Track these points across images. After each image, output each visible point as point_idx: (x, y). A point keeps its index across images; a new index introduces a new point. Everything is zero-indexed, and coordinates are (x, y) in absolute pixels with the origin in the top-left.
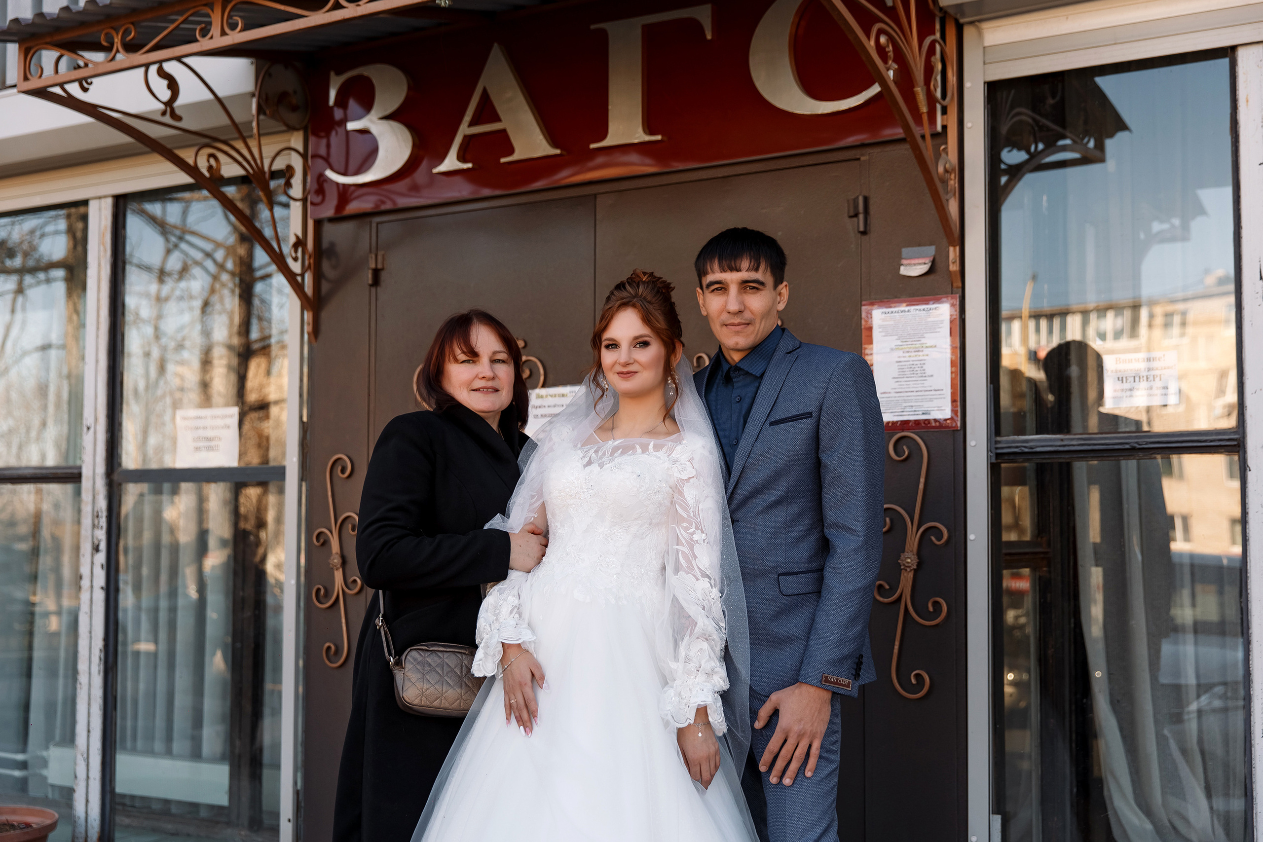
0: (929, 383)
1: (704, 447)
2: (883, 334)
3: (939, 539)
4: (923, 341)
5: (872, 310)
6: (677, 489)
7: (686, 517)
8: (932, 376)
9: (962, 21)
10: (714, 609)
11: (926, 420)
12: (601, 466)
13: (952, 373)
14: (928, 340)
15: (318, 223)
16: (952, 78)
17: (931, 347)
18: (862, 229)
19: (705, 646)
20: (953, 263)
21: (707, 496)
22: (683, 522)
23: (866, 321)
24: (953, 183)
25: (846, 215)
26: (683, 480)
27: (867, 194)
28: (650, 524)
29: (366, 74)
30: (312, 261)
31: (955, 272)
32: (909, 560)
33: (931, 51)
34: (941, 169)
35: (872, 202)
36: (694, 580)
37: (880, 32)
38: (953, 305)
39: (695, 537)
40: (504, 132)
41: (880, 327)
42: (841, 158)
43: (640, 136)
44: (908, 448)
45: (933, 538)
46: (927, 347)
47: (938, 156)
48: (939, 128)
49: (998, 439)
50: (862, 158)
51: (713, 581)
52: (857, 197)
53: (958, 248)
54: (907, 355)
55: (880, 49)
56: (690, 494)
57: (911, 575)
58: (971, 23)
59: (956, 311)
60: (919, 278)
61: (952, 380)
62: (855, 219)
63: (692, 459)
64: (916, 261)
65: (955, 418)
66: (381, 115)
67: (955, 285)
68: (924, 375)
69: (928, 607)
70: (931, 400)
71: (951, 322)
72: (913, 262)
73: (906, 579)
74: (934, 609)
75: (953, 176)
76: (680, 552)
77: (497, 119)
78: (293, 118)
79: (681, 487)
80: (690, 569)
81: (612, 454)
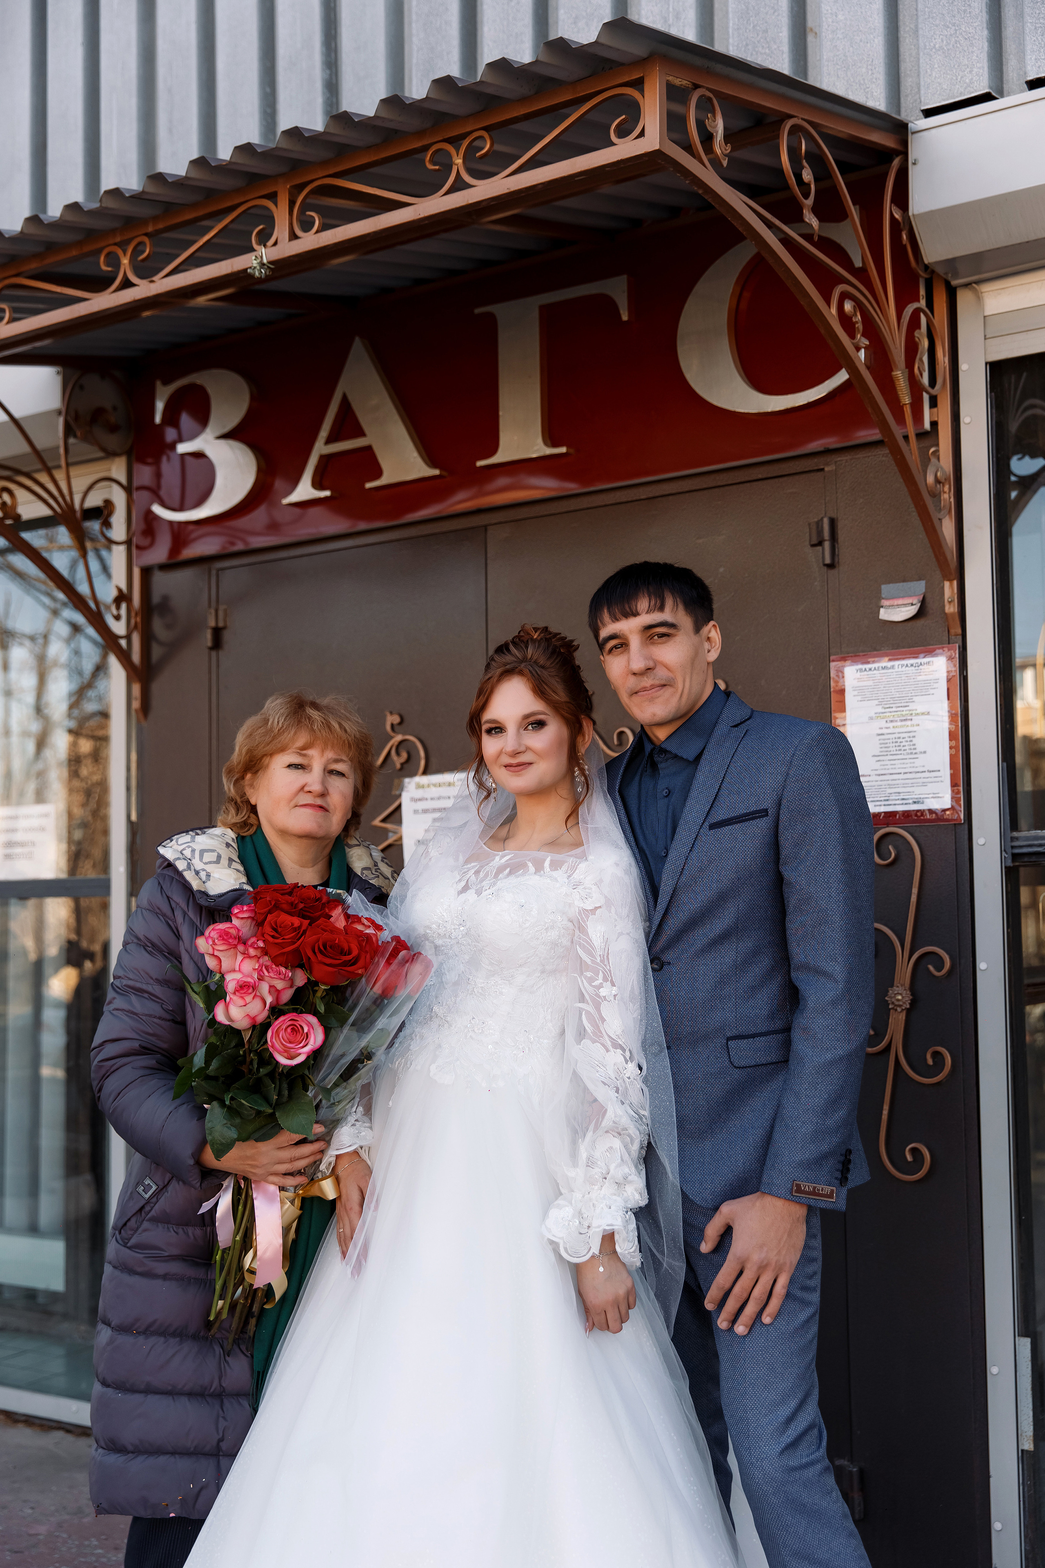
0: (921, 762)
1: (617, 865)
2: (859, 698)
3: (939, 969)
4: (912, 706)
5: (844, 666)
6: (578, 925)
7: (590, 963)
8: (925, 752)
9: (954, 283)
10: (631, 1091)
11: (918, 811)
12: (479, 893)
13: (951, 748)
14: (919, 705)
15: (146, 572)
16: (943, 359)
17: (923, 714)
18: (828, 561)
19: (617, 1143)
20: (950, 602)
21: (621, 934)
22: (587, 971)
23: (837, 682)
24: (948, 496)
25: (807, 543)
26: (587, 910)
27: (834, 515)
28: (543, 972)
29: (199, 382)
30: (139, 619)
31: (952, 614)
32: (900, 997)
33: (914, 323)
34: (930, 479)
35: (840, 525)
36: (603, 1050)
37: (844, 296)
38: (950, 658)
39: (603, 992)
40: (369, 449)
41: (855, 689)
42: (799, 470)
43: (539, 449)
44: (895, 847)
45: (931, 968)
46: (917, 714)
47: (925, 461)
48: (927, 426)
49: (1015, 834)
50: (826, 469)
51: (628, 1054)
52: (822, 519)
53: (955, 583)
54: (891, 725)
55: (845, 320)
56: (596, 931)
57: (903, 1016)
58: (967, 285)
59: (955, 666)
60: (906, 624)
61: (952, 757)
62: (819, 548)
63: (601, 881)
64: (900, 602)
65: (957, 807)
66: (218, 433)
67: (952, 631)
68: (914, 751)
69: (926, 1059)
70: (924, 784)
71: (949, 680)
72: (896, 602)
73: (897, 1022)
74: (934, 1061)
75: (946, 488)
76: (584, 1013)
77: (361, 433)
78: (112, 441)
79: (584, 922)
80: (598, 1035)
81: (496, 876)
